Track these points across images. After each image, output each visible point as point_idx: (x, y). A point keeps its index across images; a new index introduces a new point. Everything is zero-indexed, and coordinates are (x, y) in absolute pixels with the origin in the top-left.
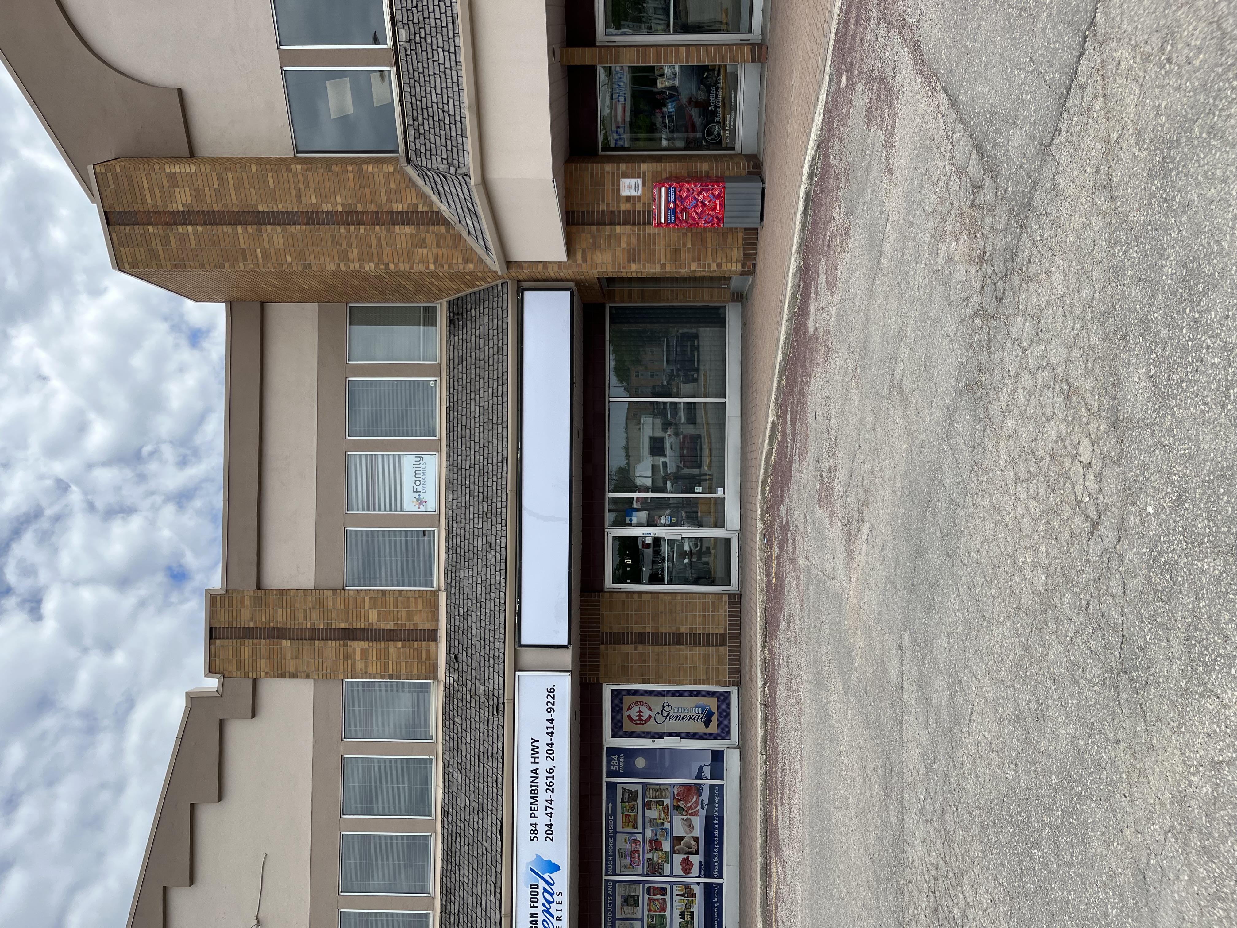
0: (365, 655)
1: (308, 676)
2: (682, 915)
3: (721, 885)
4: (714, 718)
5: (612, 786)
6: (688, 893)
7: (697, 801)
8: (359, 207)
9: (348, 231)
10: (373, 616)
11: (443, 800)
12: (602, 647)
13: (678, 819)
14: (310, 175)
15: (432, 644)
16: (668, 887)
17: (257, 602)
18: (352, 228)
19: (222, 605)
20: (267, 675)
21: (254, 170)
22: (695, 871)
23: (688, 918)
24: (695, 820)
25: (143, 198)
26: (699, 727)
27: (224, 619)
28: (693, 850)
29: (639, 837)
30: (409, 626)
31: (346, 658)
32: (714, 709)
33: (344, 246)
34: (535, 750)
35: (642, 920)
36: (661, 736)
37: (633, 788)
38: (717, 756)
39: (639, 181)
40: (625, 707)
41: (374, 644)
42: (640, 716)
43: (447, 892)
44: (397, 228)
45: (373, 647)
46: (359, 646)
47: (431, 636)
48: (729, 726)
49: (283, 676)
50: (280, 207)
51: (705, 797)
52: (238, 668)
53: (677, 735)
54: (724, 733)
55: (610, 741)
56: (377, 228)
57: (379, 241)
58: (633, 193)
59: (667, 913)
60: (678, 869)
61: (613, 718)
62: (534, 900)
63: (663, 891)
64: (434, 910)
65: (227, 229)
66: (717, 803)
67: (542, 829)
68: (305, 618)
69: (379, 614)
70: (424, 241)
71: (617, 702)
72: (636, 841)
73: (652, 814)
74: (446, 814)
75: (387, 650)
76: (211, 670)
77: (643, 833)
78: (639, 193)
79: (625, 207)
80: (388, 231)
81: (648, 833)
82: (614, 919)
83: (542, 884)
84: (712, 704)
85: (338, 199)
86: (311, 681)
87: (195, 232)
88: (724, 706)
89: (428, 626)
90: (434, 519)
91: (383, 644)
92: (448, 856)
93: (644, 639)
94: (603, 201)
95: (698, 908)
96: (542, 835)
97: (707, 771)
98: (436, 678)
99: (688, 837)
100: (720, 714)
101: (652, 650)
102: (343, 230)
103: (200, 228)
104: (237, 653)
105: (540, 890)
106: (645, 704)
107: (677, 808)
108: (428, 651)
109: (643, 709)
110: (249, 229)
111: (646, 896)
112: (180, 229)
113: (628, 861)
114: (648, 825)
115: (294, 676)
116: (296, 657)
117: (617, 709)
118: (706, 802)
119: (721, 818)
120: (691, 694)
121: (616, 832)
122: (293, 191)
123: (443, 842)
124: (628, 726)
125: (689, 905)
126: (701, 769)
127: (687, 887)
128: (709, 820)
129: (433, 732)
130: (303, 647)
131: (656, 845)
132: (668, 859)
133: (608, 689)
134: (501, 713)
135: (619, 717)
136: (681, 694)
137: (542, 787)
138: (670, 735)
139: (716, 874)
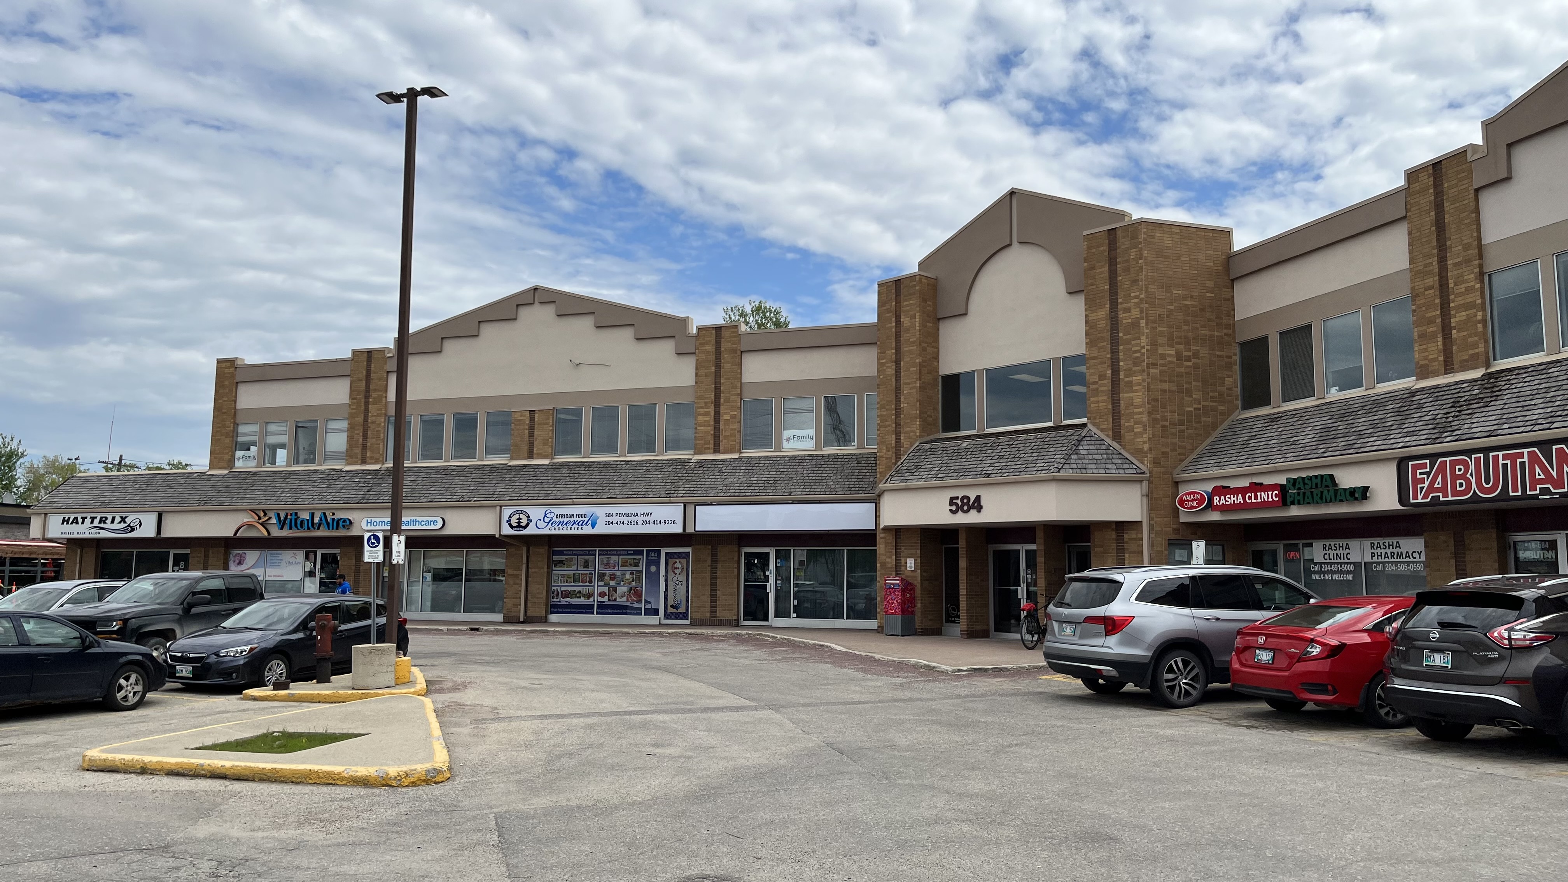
0: (707, 414)
1: (696, 383)
2: (579, 592)
3: (593, 614)
4: (674, 610)
5: (641, 553)
6: (589, 596)
7: (634, 600)
8: (902, 416)
9: (893, 409)
10: (727, 417)
11: (634, 461)
12: (710, 547)
13: (625, 589)
14: (915, 390)
15: (712, 450)
16: (593, 584)
17: (734, 351)
18: (894, 412)
19: (733, 332)
20: (697, 360)
21: (917, 361)
22: (600, 599)
23: (578, 595)
24: (625, 599)
25: (905, 301)
26: (671, 602)
27: (725, 334)
28: (610, 598)
29: (616, 568)
30: (721, 437)
31: (706, 403)
32: (680, 610)
33: (887, 407)
34: (647, 515)
35: (577, 570)
36: (666, 580)
37: (641, 564)
38: (656, 612)
39: (913, 569)
40: (680, 560)
41: (713, 418)
42: (676, 568)
43: (589, 466)
44: (894, 436)
45: (710, 418)
46: (712, 410)
47: (717, 450)
48: (671, 619)
49: (697, 369)
50: (902, 374)
51: (636, 605)
52: (701, 344)
53: (666, 590)
54: (667, 616)
55: (664, 551)
56: (894, 425)
57: (889, 426)
58: (908, 565)
59: (580, 584)
60: (601, 590)
61: (675, 553)
62: (579, 516)
63: (590, 582)
64: (583, 457)
65: (894, 345)
66: (633, 611)
67: (610, 519)
68: (726, 379)
69: (728, 420)
70: (889, 451)
71: (684, 555)
72: (615, 566)
73: (628, 576)
74: (627, 462)
75: (710, 426)
76: (699, 329)
77: (618, 570)
78: (908, 569)
79: (903, 560)
80: (893, 431)
81: (618, 573)
82: (578, 555)
83: (586, 520)
84: (682, 610)
85: (906, 405)
86: (694, 384)
87: (892, 327)
88: (681, 616)
89: (722, 448)
90: (779, 448)
91: (713, 423)
92: (607, 465)
93: (714, 571)
94: (905, 549)
95: (582, 601)
96: (608, 519)
97: (648, 606)
98: (695, 454)
99: (616, 596)
100: (677, 614)
101: (708, 574)
102: (893, 406)
103: (894, 330)
104: (708, 343)
105: (583, 519)
106: (682, 571)
107: (631, 589)
108: (709, 448)
109: (680, 570)
110: (894, 356)
111: (588, 572)
112: (894, 319)
113: (605, 562)
114: (623, 572)
115: (697, 374)
116: (706, 376)
117: (679, 555)
118: (633, 605)
119: (626, 614)
120: (687, 597)
121: (619, 555)
122: (908, 381)
123: (614, 461)
124: (671, 561)
125: (584, 596)
126: (650, 603)
127: (593, 595)
128: (625, 607)
129: (669, 453)
130: (711, 379)
131: (612, 577)
132: (606, 584)
133: (689, 550)
134: (666, 495)
135: (676, 556)
136: (687, 591)
137: (629, 519)
138: (666, 586)
139: (599, 611)
